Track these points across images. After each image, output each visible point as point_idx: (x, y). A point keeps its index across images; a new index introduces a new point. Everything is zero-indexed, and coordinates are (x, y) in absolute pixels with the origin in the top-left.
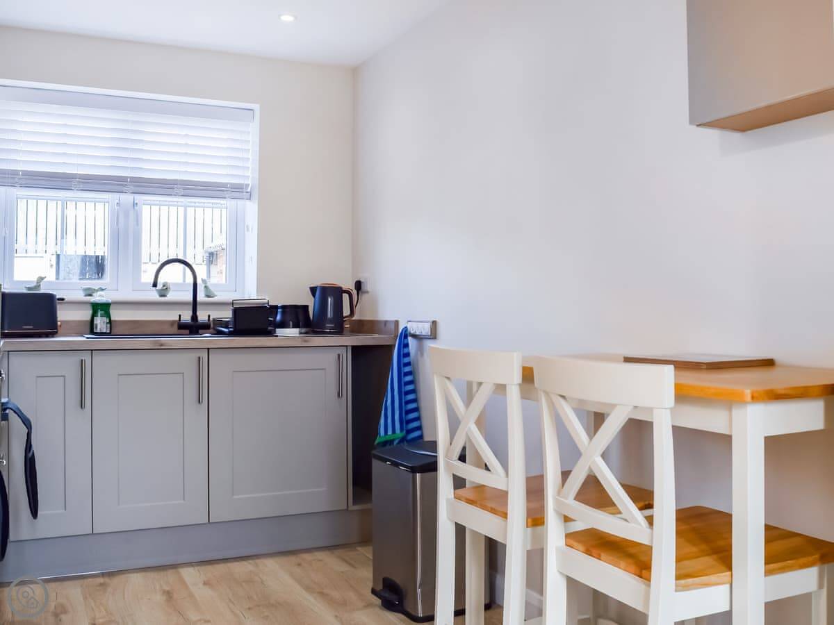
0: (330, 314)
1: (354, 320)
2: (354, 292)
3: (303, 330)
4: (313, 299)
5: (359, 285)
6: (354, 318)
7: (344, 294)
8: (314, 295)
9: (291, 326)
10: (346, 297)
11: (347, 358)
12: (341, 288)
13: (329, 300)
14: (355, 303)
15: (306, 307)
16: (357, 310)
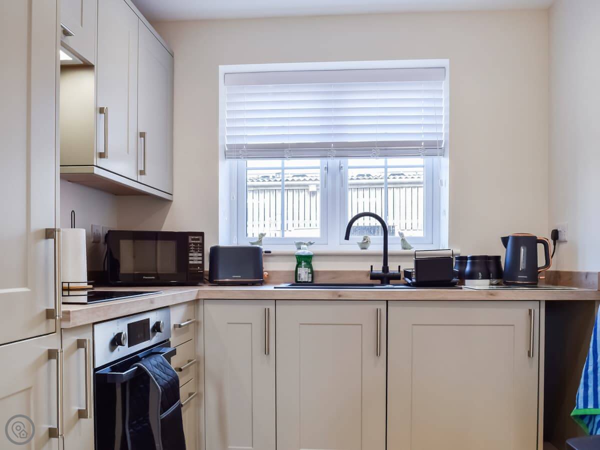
0: (522, 265)
1: (549, 271)
2: (551, 242)
3: (494, 282)
4: (505, 249)
5: (555, 235)
6: (550, 269)
7: (538, 244)
8: (505, 245)
9: (480, 278)
10: (540, 247)
11: (540, 315)
12: (536, 237)
13: (522, 250)
14: (551, 253)
15: (497, 258)
16: (553, 261)
